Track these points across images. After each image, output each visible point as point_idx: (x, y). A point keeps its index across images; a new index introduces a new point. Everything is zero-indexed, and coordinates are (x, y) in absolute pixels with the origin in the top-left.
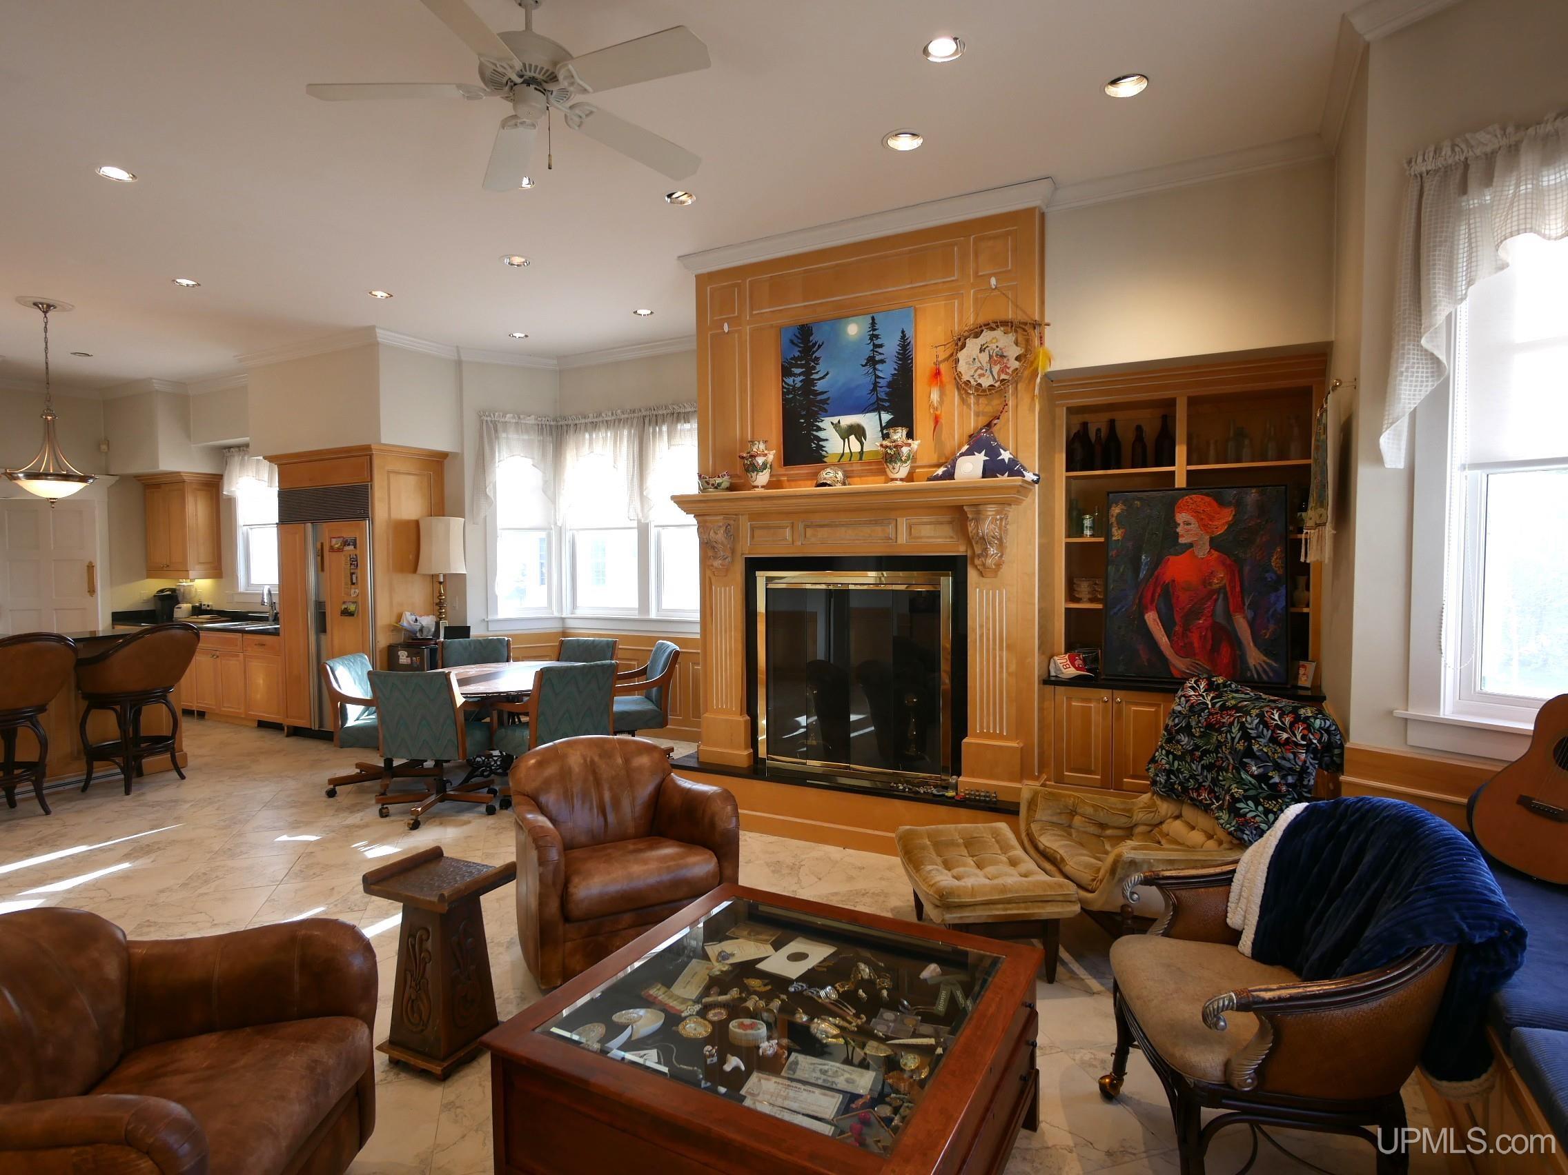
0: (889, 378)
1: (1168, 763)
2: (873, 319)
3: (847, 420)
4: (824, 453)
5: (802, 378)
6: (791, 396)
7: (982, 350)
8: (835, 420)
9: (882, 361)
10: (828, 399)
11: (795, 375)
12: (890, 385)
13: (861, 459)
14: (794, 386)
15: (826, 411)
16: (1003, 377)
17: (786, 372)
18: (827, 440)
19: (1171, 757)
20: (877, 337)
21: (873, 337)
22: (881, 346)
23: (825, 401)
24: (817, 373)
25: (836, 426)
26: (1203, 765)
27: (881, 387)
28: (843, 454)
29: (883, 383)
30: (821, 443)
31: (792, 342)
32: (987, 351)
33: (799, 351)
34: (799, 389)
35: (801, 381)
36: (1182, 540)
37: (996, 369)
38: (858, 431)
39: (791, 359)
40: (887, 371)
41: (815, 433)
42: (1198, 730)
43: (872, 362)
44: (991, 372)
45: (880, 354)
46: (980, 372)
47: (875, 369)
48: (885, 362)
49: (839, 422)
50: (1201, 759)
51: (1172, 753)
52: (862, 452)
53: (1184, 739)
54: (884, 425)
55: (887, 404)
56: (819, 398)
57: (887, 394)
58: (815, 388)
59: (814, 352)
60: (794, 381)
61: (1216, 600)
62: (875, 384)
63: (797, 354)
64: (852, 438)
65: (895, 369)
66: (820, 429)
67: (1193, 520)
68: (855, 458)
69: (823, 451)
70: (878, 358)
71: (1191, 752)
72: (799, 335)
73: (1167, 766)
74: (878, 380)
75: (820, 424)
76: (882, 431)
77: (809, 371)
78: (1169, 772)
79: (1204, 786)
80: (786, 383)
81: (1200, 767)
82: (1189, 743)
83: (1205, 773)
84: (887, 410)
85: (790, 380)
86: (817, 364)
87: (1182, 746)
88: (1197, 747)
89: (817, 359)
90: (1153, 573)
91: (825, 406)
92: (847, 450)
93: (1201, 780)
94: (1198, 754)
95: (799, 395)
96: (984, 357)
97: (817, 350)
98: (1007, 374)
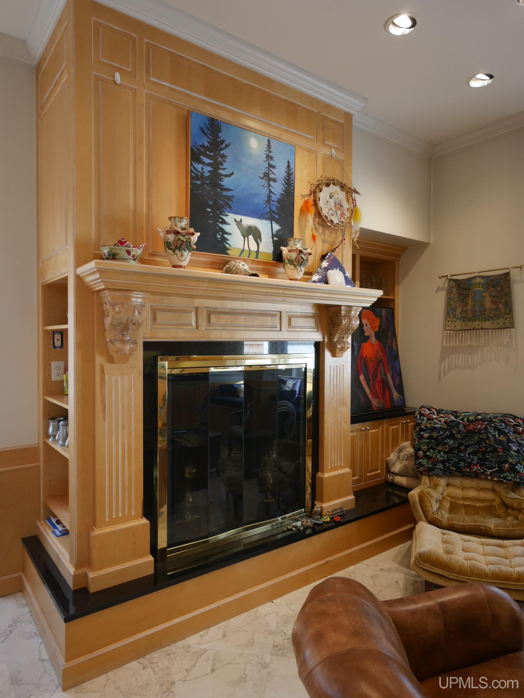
0: (279, 196)
1: (441, 457)
2: (269, 141)
3: (248, 221)
4: (227, 246)
5: (210, 168)
6: (199, 182)
7: (331, 197)
8: (238, 217)
9: (274, 180)
10: (233, 197)
11: (203, 163)
12: (279, 201)
13: (257, 257)
14: (202, 174)
15: (230, 207)
16: (343, 220)
17: (195, 156)
18: (230, 234)
19: (442, 453)
20: (271, 158)
21: (269, 157)
22: (274, 167)
23: (230, 198)
24: (224, 169)
25: (239, 223)
26: (469, 453)
27: (273, 201)
28: (243, 251)
29: (274, 198)
30: (225, 236)
31: (202, 129)
32: (333, 197)
33: (208, 142)
34: (207, 178)
35: (209, 172)
36: (366, 334)
37: (339, 213)
38: (256, 234)
39: (201, 146)
40: (278, 188)
41: (220, 225)
42: (460, 435)
43: (267, 176)
44: (336, 214)
45: (273, 173)
46: (331, 212)
47: (269, 185)
48: (276, 181)
49: (241, 220)
50: (466, 450)
51: (442, 451)
52: (258, 252)
53: (451, 442)
54: (274, 233)
55: (277, 217)
56: (225, 193)
57: (277, 208)
58: (222, 183)
59: (222, 149)
60: (202, 169)
61: (381, 366)
62: (269, 197)
63: (206, 144)
64: (251, 237)
65: (283, 190)
66: (224, 222)
67: (368, 324)
68: (253, 257)
69: (227, 243)
70: (272, 176)
71: (458, 448)
72: (208, 126)
73: (441, 459)
74: (271, 195)
75: (225, 218)
76: (273, 237)
77: (216, 166)
78: (443, 462)
79: (473, 464)
80: (194, 168)
81: (467, 455)
82: (454, 443)
83: (472, 457)
84: (277, 222)
85: (199, 167)
86: (225, 161)
87: (449, 446)
88: (461, 444)
89: (224, 156)
90: (359, 353)
91: (230, 203)
92: (246, 248)
93: (470, 461)
94: (463, 448)
95: (207, 184)
96: (332, 202)
97: (224, 148)
98: (344, 218)
